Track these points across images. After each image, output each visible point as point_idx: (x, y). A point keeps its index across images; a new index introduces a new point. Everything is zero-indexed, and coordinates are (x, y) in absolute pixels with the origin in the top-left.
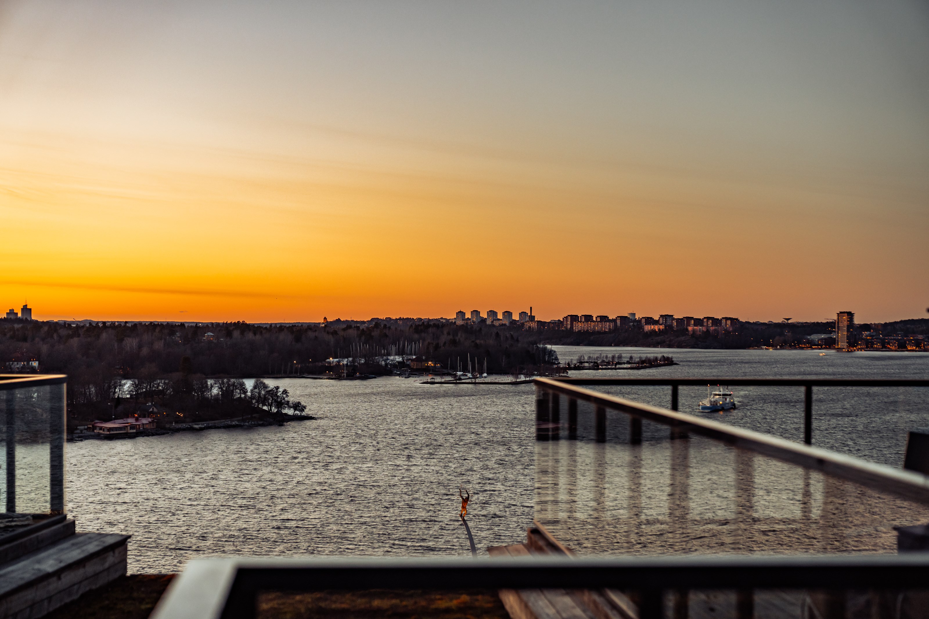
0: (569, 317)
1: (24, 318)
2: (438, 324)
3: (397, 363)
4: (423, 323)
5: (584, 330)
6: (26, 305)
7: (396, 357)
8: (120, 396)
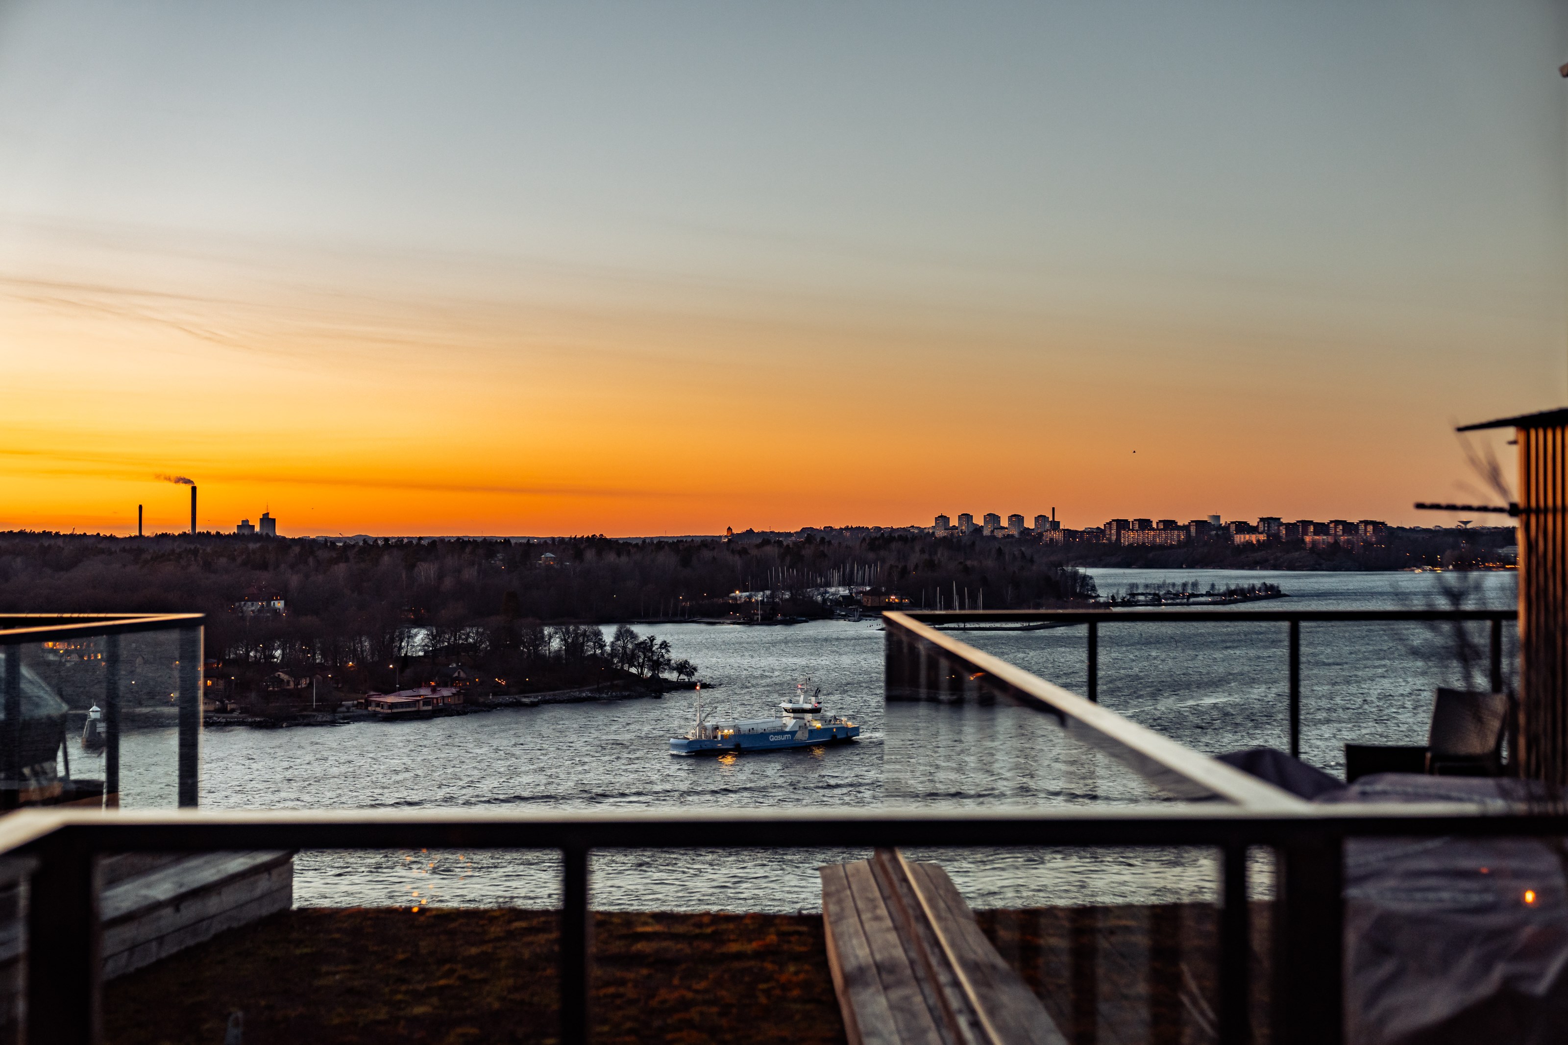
0: (1114, 524)
1: (264, 534)
2: (907, 536)
3: (841, 599)
4: (883, 534)
5: (1138, 544)
6: (268, 514)
7: (841, 589)
8: (409, 654)
